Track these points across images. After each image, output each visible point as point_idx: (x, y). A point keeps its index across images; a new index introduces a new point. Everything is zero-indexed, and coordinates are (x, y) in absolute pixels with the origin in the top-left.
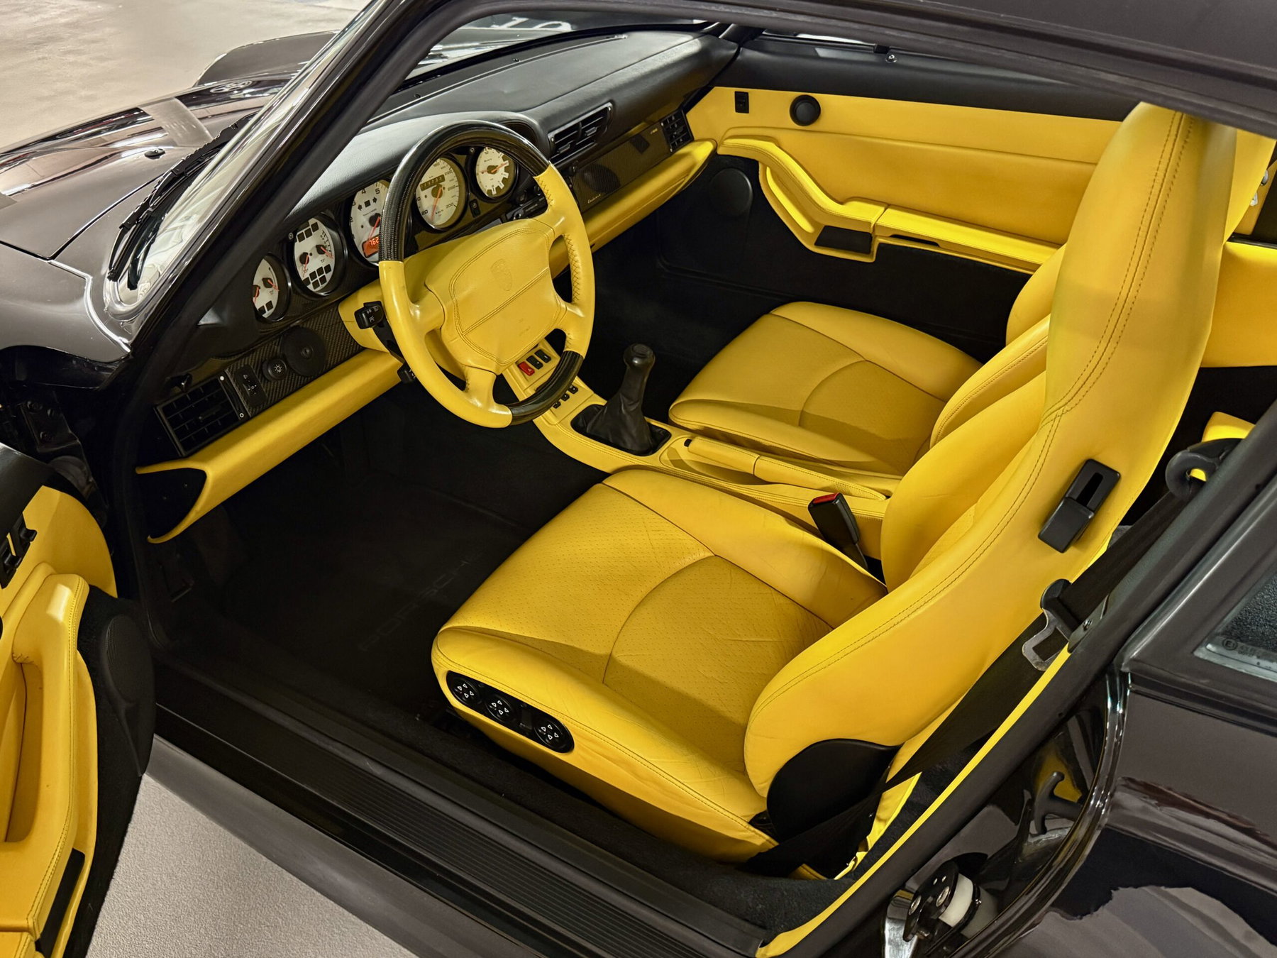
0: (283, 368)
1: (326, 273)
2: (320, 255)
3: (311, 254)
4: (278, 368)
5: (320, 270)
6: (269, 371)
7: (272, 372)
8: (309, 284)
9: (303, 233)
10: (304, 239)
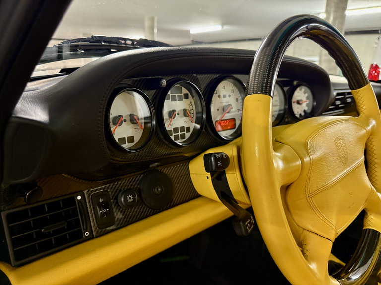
0: (134, 199)
1: (187, 132)
2: (185, 118)
3: (178, 114)
4: (130, 198)
5: (182, 129)
6: (122, 199)
7: (124, 201)
8: (172, 135)
9: (175, 96)
10: (176, 101)
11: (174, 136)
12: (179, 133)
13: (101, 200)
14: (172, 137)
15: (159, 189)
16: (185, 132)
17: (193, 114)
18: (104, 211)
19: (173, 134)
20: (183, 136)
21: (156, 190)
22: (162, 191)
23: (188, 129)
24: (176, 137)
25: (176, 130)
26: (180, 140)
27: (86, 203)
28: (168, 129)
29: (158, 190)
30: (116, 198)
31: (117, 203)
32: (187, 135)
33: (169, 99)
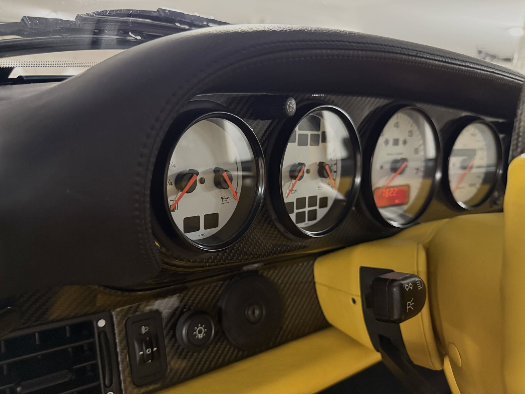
0: (208, 333)
1: (321, 207)
2: (320, 180)
3: (308, 172)
4: (200, 332)
5: (313, 200)
6: (184, 332)
7: (188, 334)
8: (293, 212)
9: (307, 135)
10: (307, 145)
11: (297, 214)
12: (307, 209)
13: (144, 330)
14: (293, 217)
15: (257, 312)
16: (317, 207)
17: (335, 172)
18: (148, 351)
19: (296, 211)
20: (313, 215)
21: (250, 312)
22: (261, 314)
23: (324, 202)
24: (301, 217)
25: (301, 202)
26: (307, 223)
27: (114, 335)
28: (286, 201)
29: (254, 313)
30: (174, 328)
31: (174, 336)
32: (321, 213)
33: (294, 142)
